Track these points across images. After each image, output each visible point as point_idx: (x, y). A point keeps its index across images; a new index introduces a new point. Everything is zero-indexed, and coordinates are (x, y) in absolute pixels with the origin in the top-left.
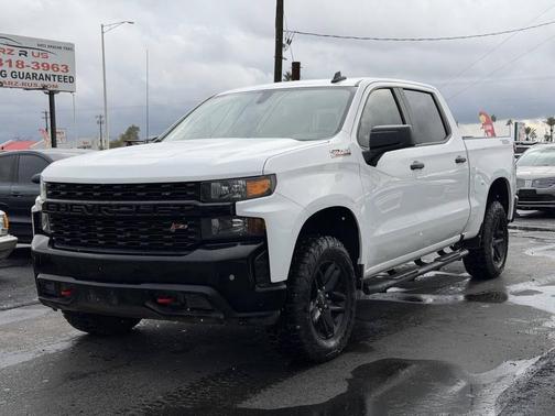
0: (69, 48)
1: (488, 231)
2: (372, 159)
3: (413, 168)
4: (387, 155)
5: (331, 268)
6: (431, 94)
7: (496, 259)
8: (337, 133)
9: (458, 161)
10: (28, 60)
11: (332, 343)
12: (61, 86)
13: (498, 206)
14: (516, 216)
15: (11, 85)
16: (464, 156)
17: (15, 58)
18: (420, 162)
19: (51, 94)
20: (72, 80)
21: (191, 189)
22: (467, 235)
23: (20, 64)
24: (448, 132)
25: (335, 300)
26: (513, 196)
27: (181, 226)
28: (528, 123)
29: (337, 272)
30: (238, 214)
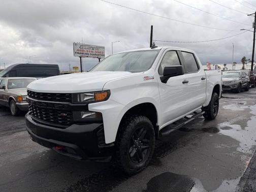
0: (104, 48)
1: (212, 103)
2: (164, 80)
3: (183, 83)
4: (171, 79)
5: (142, 130)
6: (193, 54)
7: (214, 113)
8: (149, 69)
9: (202, 79)
10: (94, 51)
11: (141, 165)
12: (102, 57)
13: (216, 94)
14: (222, 97)
15: (90, 57)
16: (204, 77)
17: (91, 50)
18: (187, 80)
19: (99, 59)
20: (104, 55)
21: (68, 97)
22: (204, 105)
23: (92, 52)
24: (199, 68)
25: (144, 143)
26: (221, 90)
27: (64, 114)
28: (219, 65)
29: (145, 132)
30: (89, 110)
